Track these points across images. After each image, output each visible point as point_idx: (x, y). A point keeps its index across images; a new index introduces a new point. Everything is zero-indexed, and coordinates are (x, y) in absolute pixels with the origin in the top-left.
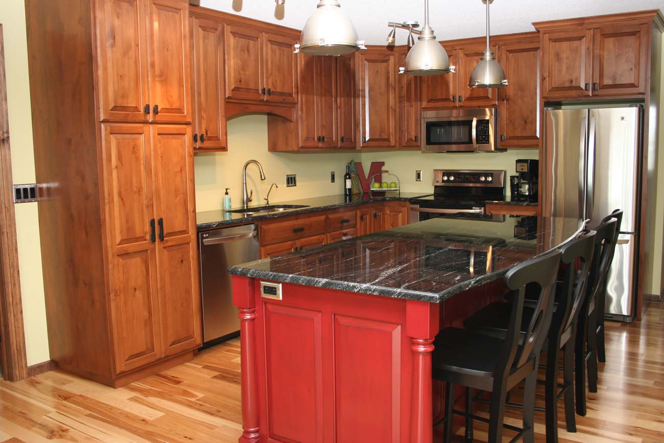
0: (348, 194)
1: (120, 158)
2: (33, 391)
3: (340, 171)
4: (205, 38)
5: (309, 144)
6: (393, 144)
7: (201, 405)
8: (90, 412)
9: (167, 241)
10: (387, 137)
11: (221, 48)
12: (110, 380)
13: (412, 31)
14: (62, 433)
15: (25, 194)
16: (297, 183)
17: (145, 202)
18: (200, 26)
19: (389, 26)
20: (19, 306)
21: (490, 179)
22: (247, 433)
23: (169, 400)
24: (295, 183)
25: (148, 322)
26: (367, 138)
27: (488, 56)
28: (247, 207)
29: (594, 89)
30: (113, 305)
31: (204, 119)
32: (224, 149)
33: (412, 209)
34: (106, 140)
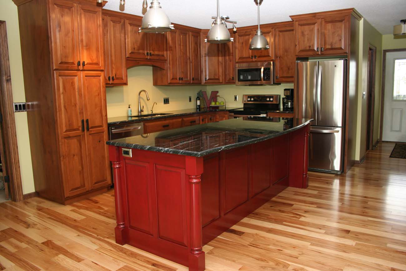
0: (199, 108)
1: (64, 88)
2: (26, 207)
3: (194, 96)
4: (114, 27)
5: (174, 81)
6: (221, 81)
7: (105, 213)
8: (50, 216)
9: (91, 131)
10: (217, 78)
11: (123, 31)
12: (62, 201)
13: (226, 21)
14: (33, 226)
15: (20, 108)
16: (170, 102)
17: (78, 111)
18: (111, 21)
19: (212, 18)
20: (18, 164)
21: (272, 99)
22: (119, 225)
23: (90, 211)
24: (168, 102)
25: (82, 172)
26: (207, 78)
27: (259, 33)
28: (141, 114)
29: (321, 51)
30: (62, 163)
31: (114, 69)
32: (126, 84)
33: (230, 116)
34: (57, 80)
